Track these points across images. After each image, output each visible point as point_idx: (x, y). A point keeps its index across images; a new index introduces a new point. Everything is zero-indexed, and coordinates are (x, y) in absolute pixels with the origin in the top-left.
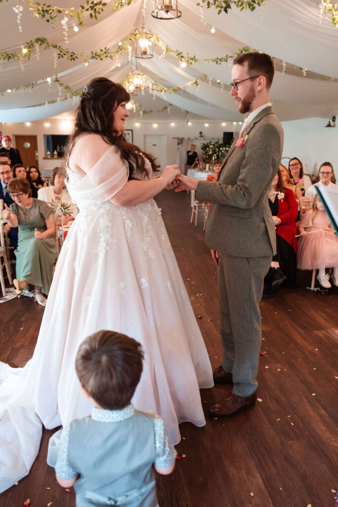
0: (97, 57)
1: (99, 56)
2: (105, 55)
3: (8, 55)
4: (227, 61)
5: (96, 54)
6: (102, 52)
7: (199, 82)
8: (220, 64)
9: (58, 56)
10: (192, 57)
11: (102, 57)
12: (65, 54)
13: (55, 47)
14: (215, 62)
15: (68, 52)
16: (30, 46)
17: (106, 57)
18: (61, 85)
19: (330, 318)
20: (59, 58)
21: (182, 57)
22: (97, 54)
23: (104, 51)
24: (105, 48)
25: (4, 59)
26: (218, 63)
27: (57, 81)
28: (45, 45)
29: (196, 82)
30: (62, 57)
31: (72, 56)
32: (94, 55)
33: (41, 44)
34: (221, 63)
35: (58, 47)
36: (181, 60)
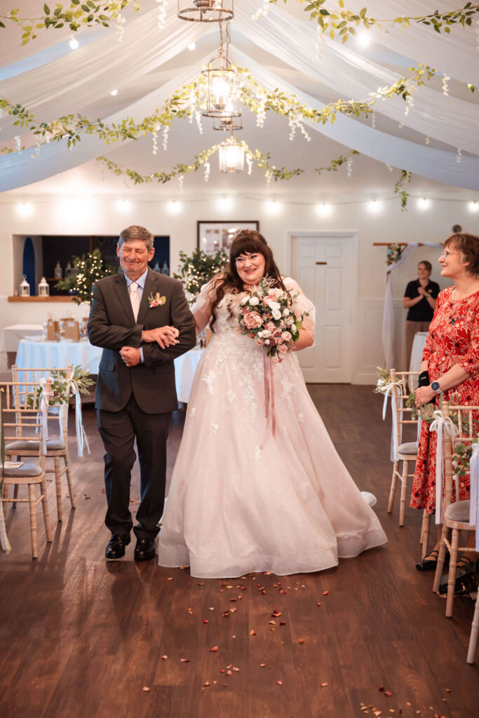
0: (61, 21)
1: (68, 18)
2: (86, 15)
4: (469, 22)
5: (57, 13)
7: (410, 87)
8: (448, 30)
10: (357, 13)
11: (76, 21)
14: (432, 25)
17: (90, 19)
21: (324, 13)
26: (442, 29)
29: (402, 88)
32: (52, 16)
34: (451, 27)
36: (321, 22)
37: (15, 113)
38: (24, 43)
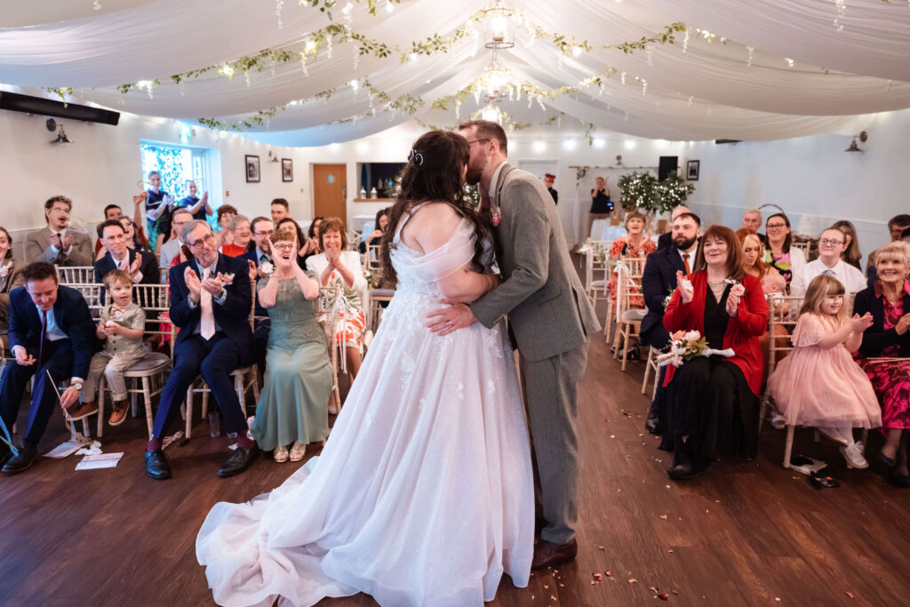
0: (422, 50)
1: (425, 48)
2: (435, 46)
3: (284, 53)
4: (643, 47)
5: (420, 46)
6: (431, 43)
7: (603, 79)
8: (631, 52)
9: (361, 51)
10: (582, 44)
11: (429, 49)
12: (370, 48)
13: (356, 37)
14: (623, 50)
15: (376, 45)
16: (318, 37)
17: (437, 49)
18: (373, 91)
19: (819, 533)
20: (362, 53)
21: (564, 43)
22: (423, 45)
23: (434, 39)
24: (436, 36)
25: (279, 59)
26: (628, 51)
27: (368, 85)
28: (340, 35)
29: (598, 80)
30: (367, 52)
31: (381, 50)
32: (417, 47)
33: (334, 34)
34: (634, 50)
35: (360, 37)
36: (562, 49)
37: (381, 96)
38: (402, 62)
